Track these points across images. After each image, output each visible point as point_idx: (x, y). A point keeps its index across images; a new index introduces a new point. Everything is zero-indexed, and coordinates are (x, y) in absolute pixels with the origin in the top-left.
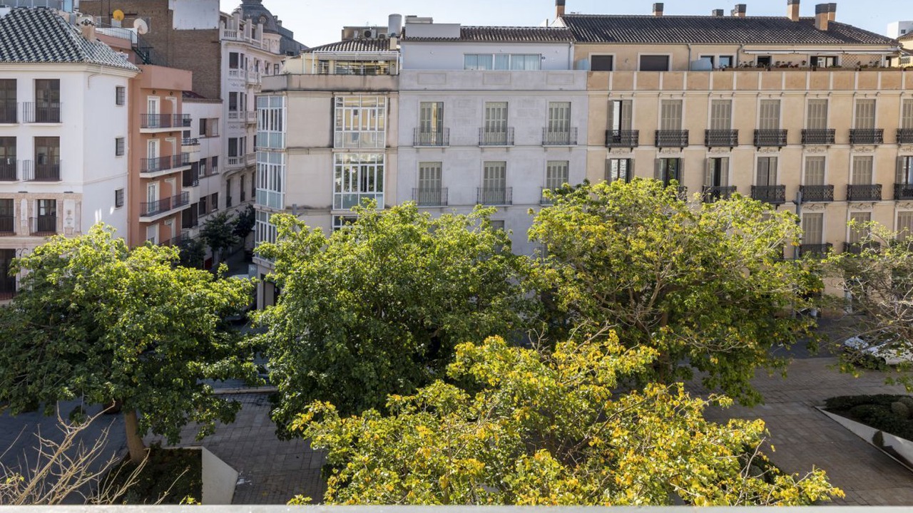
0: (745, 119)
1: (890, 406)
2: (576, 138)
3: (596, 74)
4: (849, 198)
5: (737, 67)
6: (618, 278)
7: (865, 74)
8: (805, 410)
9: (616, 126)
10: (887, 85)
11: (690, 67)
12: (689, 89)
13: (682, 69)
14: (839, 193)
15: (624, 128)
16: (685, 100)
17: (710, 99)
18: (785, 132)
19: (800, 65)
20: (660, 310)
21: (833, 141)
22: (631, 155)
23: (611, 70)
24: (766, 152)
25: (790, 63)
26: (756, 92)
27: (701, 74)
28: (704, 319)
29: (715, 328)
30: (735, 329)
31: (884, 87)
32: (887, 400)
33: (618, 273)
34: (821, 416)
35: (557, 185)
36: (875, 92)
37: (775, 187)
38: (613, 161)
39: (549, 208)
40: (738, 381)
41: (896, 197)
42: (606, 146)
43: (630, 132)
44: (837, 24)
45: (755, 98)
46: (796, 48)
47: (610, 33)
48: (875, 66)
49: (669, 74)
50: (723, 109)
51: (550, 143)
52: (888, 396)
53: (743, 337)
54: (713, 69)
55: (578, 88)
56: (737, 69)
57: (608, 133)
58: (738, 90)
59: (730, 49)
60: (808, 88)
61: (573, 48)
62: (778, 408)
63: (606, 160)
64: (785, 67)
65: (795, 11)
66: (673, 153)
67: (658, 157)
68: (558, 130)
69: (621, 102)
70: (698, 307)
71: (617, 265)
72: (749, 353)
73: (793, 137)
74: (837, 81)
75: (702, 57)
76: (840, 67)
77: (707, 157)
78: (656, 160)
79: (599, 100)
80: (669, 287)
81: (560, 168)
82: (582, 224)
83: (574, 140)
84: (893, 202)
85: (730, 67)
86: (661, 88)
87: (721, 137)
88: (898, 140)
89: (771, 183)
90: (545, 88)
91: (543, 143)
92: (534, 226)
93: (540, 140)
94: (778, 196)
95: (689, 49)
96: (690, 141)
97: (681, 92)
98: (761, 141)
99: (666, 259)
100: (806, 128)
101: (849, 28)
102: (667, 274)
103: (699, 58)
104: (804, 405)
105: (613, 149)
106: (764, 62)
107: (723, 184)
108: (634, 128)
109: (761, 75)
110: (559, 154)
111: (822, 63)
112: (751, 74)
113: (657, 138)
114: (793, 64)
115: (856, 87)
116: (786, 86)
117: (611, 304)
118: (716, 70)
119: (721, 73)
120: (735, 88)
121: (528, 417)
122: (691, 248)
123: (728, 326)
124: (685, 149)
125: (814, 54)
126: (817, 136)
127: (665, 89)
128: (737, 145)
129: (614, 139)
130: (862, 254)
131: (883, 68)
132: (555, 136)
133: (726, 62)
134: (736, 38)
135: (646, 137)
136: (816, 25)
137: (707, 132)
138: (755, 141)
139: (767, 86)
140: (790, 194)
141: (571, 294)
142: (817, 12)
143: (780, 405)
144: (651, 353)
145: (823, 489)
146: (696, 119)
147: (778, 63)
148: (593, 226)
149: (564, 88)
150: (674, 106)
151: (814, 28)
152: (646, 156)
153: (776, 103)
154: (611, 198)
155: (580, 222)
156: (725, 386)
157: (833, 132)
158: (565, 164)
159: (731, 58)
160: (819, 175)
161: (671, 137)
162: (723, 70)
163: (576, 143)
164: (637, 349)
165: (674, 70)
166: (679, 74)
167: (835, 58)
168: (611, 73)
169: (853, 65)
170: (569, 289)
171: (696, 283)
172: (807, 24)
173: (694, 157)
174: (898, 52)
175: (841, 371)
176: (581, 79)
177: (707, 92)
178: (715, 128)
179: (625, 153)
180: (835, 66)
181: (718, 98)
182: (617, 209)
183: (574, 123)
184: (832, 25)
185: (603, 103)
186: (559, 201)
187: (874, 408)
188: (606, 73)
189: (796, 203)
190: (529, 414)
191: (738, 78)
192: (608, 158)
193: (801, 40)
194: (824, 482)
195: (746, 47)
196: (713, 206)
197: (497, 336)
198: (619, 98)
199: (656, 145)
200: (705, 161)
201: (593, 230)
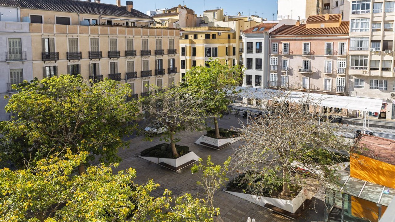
0: (104, 47)
1: (160, 148)
2: (26, 57)
3: (34, 24)
4: (142, 76)
5: (99, 24)
6: (59, 123)
7: (145, 29)
8: (134, 158)
9: (47, 51)
10: (152, 34)
11: (80, 23)
12: (80, 33)
13: (76, 24)
14: (139, 75)
15: (51, 51)
16: (79, 38)
17: (90, 38)
18: (119, 52)
19: (123, 25)
20: (79, 133)
21: (136, 55)
22: (56, 64)
23: (41, 23)
24: (114, 60)
25: (119, 24)
26: (108, 36)
27: (85, 27)
28: (98, 133)
29: (103, 135)
30: (111, 134)
31: (151, 34)
32: (159, 147)
33: (59, 121)
34: (140, 159)
35: (20, 81)
36: (148, 36)
37: (117, 74)
38: (47, 67)
39: (17, 94)
40: (113, 155)
41: (156, 75)
42: (43, 60)
43: (54, 53)
44: (134, 10)
45: (107, 38)
46: (121, 18)
47: (39, 5)
48: (147, 27)
49: (71, 26)
50: (95, 43)
51: (10, 60)
52: (159, 145)
53: (114, 136)
54: (90, 25)
55: (24, 31)
56: (100, 25)
57: (43, 54)
58: (101, 34)
59: (96, 17)
60: (126, 34)
61: (19, 10)
62: (125, 161)
63: (43, 67)
64: (118, 25)
65: (119, 3)
66: (75, 62)
67: (69, 64)
68: (15, 53)
69: (48, 39)
70: (95, 128)
71: (58, 117)
72: (117, 143)
73: (122, 54)
74: (136, 32)
75: (84, 19)
76: (136, 26)
77: (90, 63)
78: (68, 66)
79: (37, 38)
80: (82, 122)
81: (18, 72)
82: (37, 100)
83: (25, 58)
84: (155, 76)
85: (96, 24)
86: (68, 32)
87: (95, 55)
88: (155, 54)
89: (116, 73)
90: (5, 31)
91: (6, 60)
92: (9, 104)
93: (4, 59)
94: (118, 78)
95: (79, 16)
96: (83, 57)
97: (77, 35)
98: (111, 55)
99: (80, 110)
100: (126, 50)
101: (138, 11)
102: (81, 117)
103: (83, 20)
104: (134, 157)
105: (46, 62)
106: (109, 23)
107: (97, 74)
108: (56, 51)
109: (109, 28)
110: (17, 65)
111: (130, 24)
112: (106, 28)
113: (67, 55)
114: (120, 24)
115: (142, 35)
116: (119, 33)
117: (55, 136)
118: (91, 25)
119: (93, 27)
120: (99, 34)
121: (32, 205)
122: (91, 104)
123: (108, 133)
124: (80, 60)
125: (127, 21)
126: (130, 53)
127: (70, 33)
128: (102, 58)
129: (47, 57)
130: (150, 96)
131: (149, 28)
132: (13, 56)
133: (95, 22)
134: (98, 12)
135: (62, 55)
136: (127, 9)
137: (89, 53)
138: (109, 56)
139: (111, 33)
140: (123, 76)
141: (35, 136)
142: (127, 4)
143: (126, 159)
144: (85, 154)
145: (153, 186)
146: (84, 47)
147: (115, 23)
148: (44, 100)
149: (16, 31)
150: (74, 41)
151: (126, 11)
152: (63, 64)
153: (115, 40)
154: (51, 85)
155: (36, 99)
156: (107, 159)
157: (136, 51)
158: (21, 71)
159: (96, 20)
160: (132, 68)
161: (74, 55)
162: (94, 26)
163: (26, 59)
164: (78, 154)
165: (73, 24)
166: (75, 26)
167: (134, 23)
168: (42, 25)
169: (140, 26)
170: (34, 133)
171: (94, 118)
172: (123, 8)
173: (85, 64)
174: (153, 22)
175: (146, 141)
176: (26, 27)
177: (88, 35)
178: (93, 51)
179: (53, 63)
180: (134, 26)
181: (93, 38)
182: (54, 90)
183: (24, 49)
184: (132, 10)
185: (39, 39)
186: (22, 90)
187: (156, 150)
188: (39, 24)
189: (125, 80)
190: (32, 203)
191: (100, 29)
192: (44, 66)
193: (122, 15)
194: (153, 183)
195: (102, 16)
196: (98, 84)
197: (5, 168)
198: (48, 37)
199: (67, 59)
200: (90, 65)
201: (44, 102)
